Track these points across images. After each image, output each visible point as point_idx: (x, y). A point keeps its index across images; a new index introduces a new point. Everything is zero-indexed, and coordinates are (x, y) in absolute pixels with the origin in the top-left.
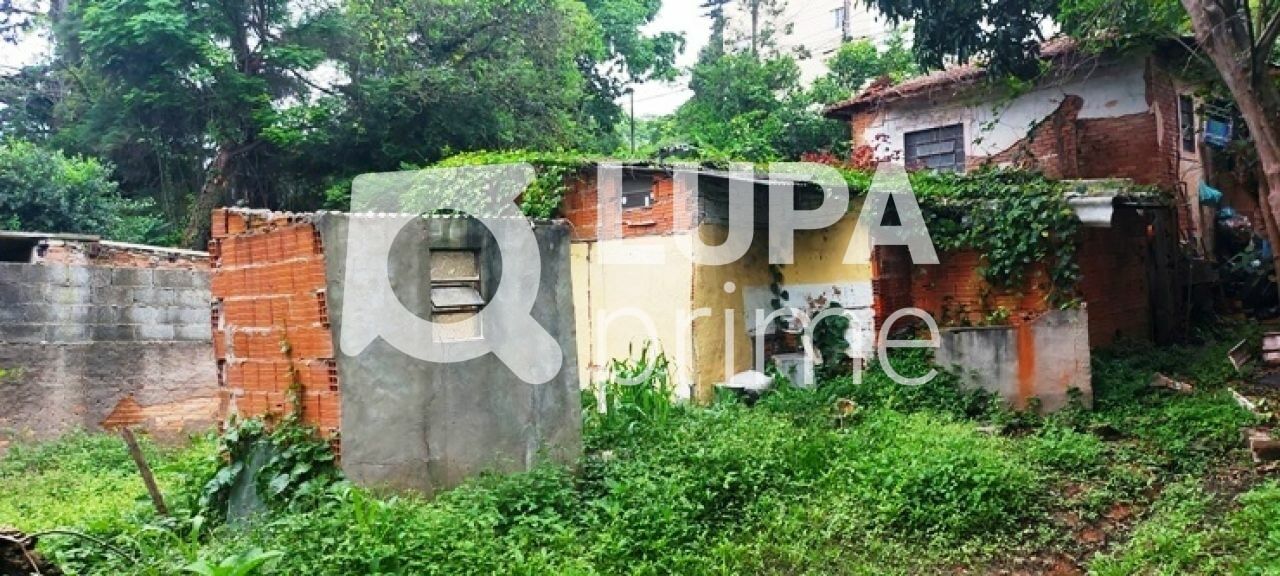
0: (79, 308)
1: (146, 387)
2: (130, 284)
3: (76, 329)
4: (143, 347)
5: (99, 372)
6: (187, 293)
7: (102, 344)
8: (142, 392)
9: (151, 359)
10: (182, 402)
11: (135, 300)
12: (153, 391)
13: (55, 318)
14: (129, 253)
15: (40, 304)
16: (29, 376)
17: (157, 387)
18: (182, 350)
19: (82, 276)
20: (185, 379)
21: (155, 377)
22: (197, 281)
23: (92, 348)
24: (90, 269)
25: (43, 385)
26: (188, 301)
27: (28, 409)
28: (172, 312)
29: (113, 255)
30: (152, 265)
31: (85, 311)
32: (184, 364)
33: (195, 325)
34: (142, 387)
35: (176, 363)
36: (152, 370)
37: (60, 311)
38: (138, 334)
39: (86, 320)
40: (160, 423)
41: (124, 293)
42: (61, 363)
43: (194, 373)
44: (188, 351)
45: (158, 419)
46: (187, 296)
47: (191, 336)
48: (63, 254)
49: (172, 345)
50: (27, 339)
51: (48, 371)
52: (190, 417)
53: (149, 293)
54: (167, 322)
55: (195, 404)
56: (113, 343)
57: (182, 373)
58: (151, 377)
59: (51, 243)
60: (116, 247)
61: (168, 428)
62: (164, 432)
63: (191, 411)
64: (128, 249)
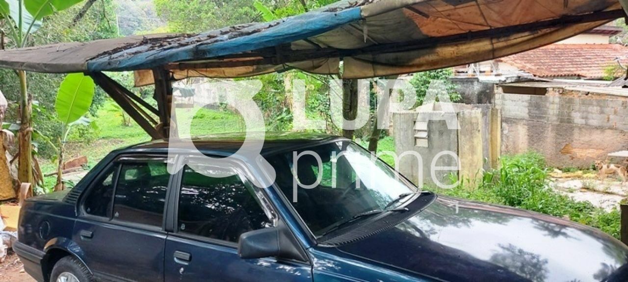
0: (556, 112)
1: (574, 141)
2: (572, 103)
3: (555, 118)
4: (573, 127)
5: (561, 134)
6: (591, 107)
7: (562, 124)
8: (573, 143)
9: (576, 132)
10: (586, 149)
11: (573, 110)
12: (576, 143)
13: (549, 114)
14: (573, 92)
15: (545, 109)
16: (542, 132)
17: (578, 142)
18: (587, 129)
19: (557, 100)
20: (587, 141)
21: (577, 138)
22: (595, 103)
23: (558, 125)
24: (560, 98)
25: (545, 135)
26: (590, 111)
27: (541, 142)
28: (585, 115)
29: (567, 93)
30: (579, 97)
31: (558, 112)
32: (587, 135)
33: (593, 120)
34: (573, 141)
35: (584, 134)
36: (576, 134)
37: (551, 112)
38: (573, 122)
39: (558, 115)
40: (578, 155)
41: (569, 106)
42: (550, 129)
43: (590, 139)
46: (590, 109)
47: (591, 124)
48: (553, 93)
49: (583, 127)
50: (542, 120)
51: (546, 132)
52: (588, 155)
53: (577, 107)
54: (583, 118)
55: (591, 151)
56: (565, 124)
57: (586, 138)
58: (575, 138)
59: (550, 89)
60: (569, 91)
61: (581, 158)
62: (579, 159)
63: (589, 153)
64: (572, 91)
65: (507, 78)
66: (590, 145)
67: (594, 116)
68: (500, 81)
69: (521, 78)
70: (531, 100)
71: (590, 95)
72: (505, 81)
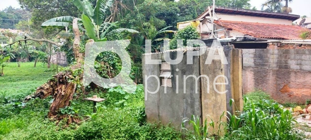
0: (276, 60)
1: (291, 83)
2: (288, 53)
3: (275, 65)
4: (290, 71)
5: (280, 77)
6: (304, 56)
7: (280, 70)
8: (290, 84)
9: (293, 75)
10: (301, 89)
11: (289, 58)
12: (293, 84)
13: (270, 62)
15: (267, 59)
16: (265, 76)
18: (301, 73)
19: (276, 52)
20: (302, 82)
21: (293, 80)
22: (307, 52)
23: (278, 71)
24: (278, 50)
25: (267, 78)
27: (264, 84)
28: (299, 62)
29: (284, 46)
30: (294, 48)
31: (277, 61)
32: (302, 78)
33: (306, 66)
34: (290, 82)
35: (299, 77)
36: (293, 78)
37: (271, 61)
38: (290, 67)
39: (277, 63)
40: (295, 93)
41: (286, 56)
42: (271, 74)
43: (305, 81)
44: (303, 74)
45: (294, 92)
46: (303, 57)
47: (305, 69)
48: (272, 46)
49: (298, 71)
50: (265, 67)
51: (268, 75)
52: (303, 94)
53: (293, 56)
54: (298, 65)
55: (305, 90)
56: (283, 70)
57: (301, 80)
58: (292, 80)
59: (270, 44)
60: (285, 43)
61: (297, 95)
62: (296, 96)
63: (304, 92)
64: (288, 44)
65: (237, 38)
66: (305, 86)
67: (307, 62)
68: (232, 40)
69: (246, 38)
70: (255, 53)
71: (302, 46)
72: (236, 40)
